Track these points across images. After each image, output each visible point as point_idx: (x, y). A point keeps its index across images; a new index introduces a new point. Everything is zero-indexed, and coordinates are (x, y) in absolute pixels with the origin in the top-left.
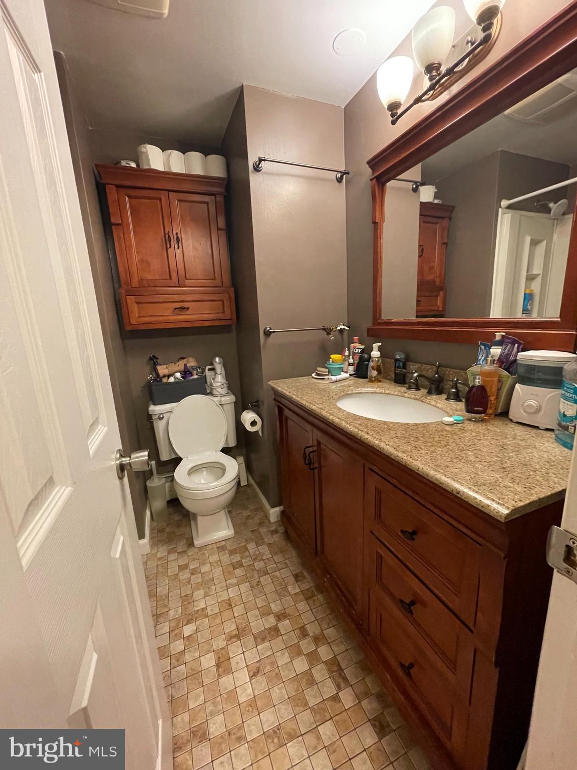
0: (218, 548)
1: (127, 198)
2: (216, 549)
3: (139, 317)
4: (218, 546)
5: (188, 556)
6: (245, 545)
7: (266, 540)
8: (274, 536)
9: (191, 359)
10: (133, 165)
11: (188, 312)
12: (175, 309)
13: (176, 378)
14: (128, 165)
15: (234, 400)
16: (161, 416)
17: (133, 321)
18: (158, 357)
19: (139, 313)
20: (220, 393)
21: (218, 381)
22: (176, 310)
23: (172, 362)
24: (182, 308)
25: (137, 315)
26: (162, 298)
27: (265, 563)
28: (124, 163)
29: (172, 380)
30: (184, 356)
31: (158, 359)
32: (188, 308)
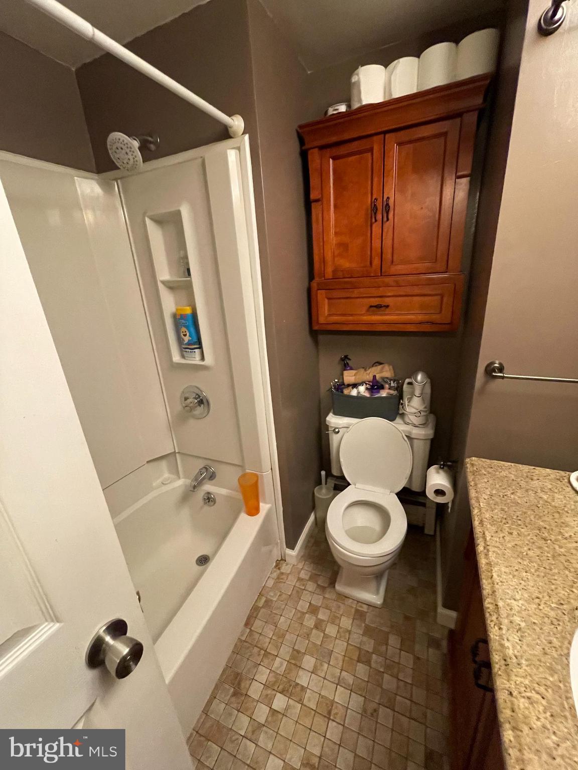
0: (357, 611)
1: (331, 161)
2: (353, 610)
3: (330, 315)
4: (358, 608)
5: (324, 597)
6: (388, 633)
7: (417, 647)
8: (430, 650)
9: (387, 367)
10: (343, 108)
11: (387, 311)
12: (371, 307)
13: (359, 393)
14: (335, 112)
15: (431, 437)
16: (337, 430)
17: (322, 320)
18: (350, 358)
19: (329, 310)
20: (412, 422)
21: (414, 405)
22: (372, 309)
23: (363, 368)
24: (379, 307)
25: (326, 313)
26: (356, 292)
27: (398, 687)
28: (331, 111)
29: (354, 392)
30: (381, 361)
31: (350, 359)
32: (387, 306)
